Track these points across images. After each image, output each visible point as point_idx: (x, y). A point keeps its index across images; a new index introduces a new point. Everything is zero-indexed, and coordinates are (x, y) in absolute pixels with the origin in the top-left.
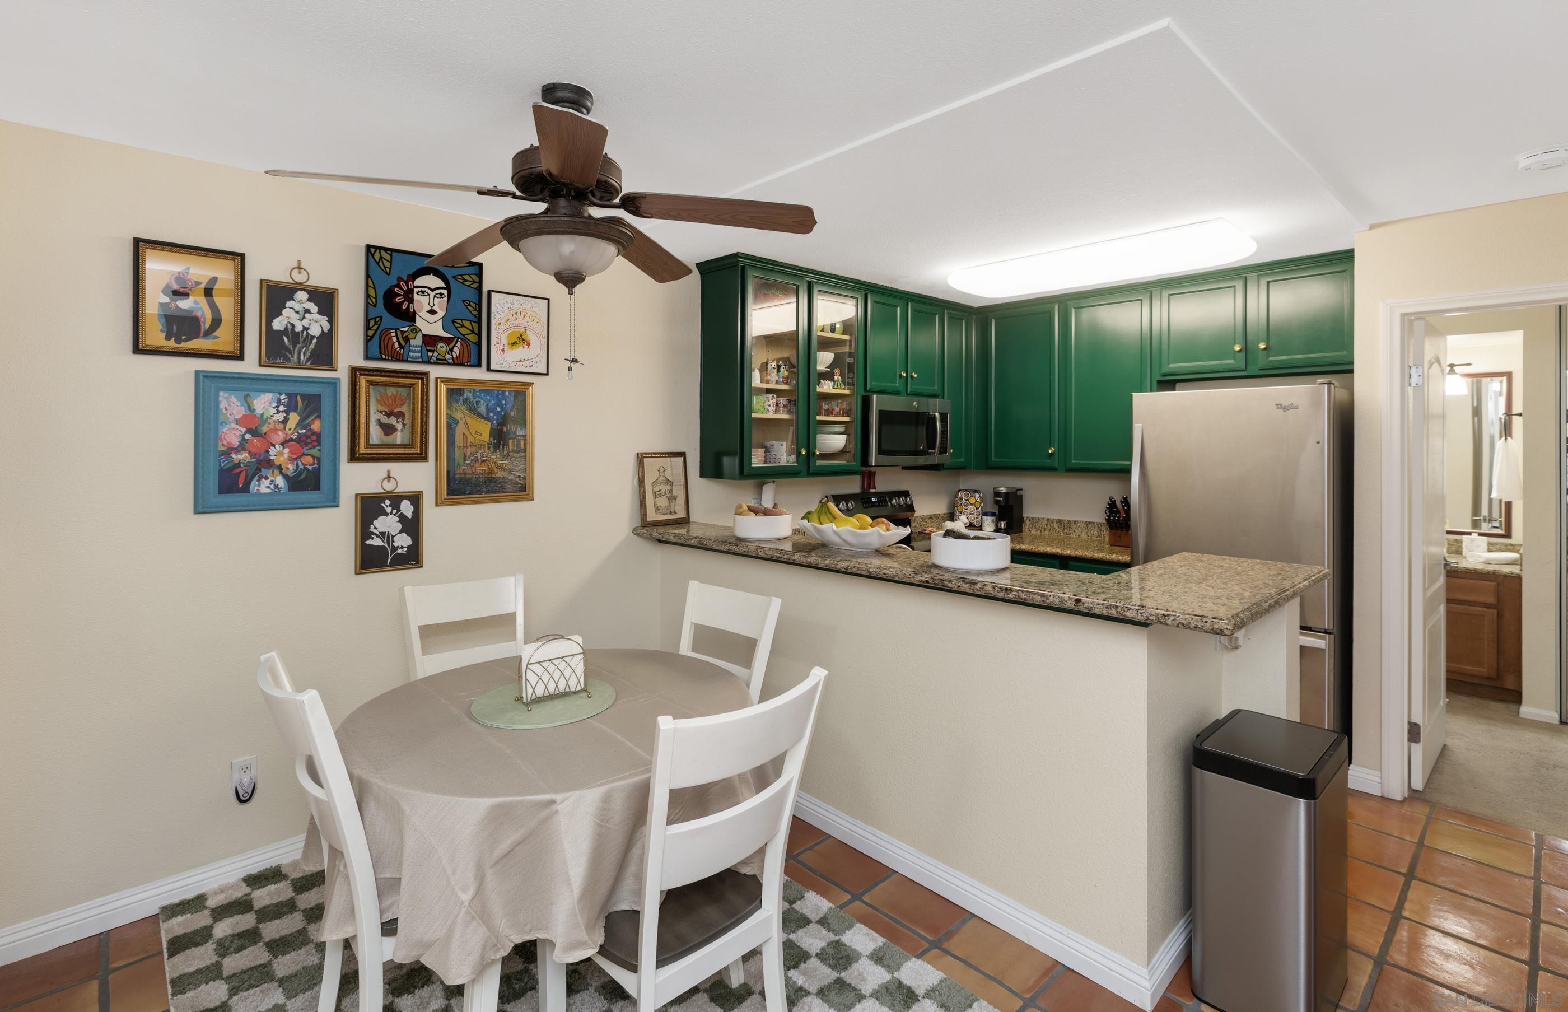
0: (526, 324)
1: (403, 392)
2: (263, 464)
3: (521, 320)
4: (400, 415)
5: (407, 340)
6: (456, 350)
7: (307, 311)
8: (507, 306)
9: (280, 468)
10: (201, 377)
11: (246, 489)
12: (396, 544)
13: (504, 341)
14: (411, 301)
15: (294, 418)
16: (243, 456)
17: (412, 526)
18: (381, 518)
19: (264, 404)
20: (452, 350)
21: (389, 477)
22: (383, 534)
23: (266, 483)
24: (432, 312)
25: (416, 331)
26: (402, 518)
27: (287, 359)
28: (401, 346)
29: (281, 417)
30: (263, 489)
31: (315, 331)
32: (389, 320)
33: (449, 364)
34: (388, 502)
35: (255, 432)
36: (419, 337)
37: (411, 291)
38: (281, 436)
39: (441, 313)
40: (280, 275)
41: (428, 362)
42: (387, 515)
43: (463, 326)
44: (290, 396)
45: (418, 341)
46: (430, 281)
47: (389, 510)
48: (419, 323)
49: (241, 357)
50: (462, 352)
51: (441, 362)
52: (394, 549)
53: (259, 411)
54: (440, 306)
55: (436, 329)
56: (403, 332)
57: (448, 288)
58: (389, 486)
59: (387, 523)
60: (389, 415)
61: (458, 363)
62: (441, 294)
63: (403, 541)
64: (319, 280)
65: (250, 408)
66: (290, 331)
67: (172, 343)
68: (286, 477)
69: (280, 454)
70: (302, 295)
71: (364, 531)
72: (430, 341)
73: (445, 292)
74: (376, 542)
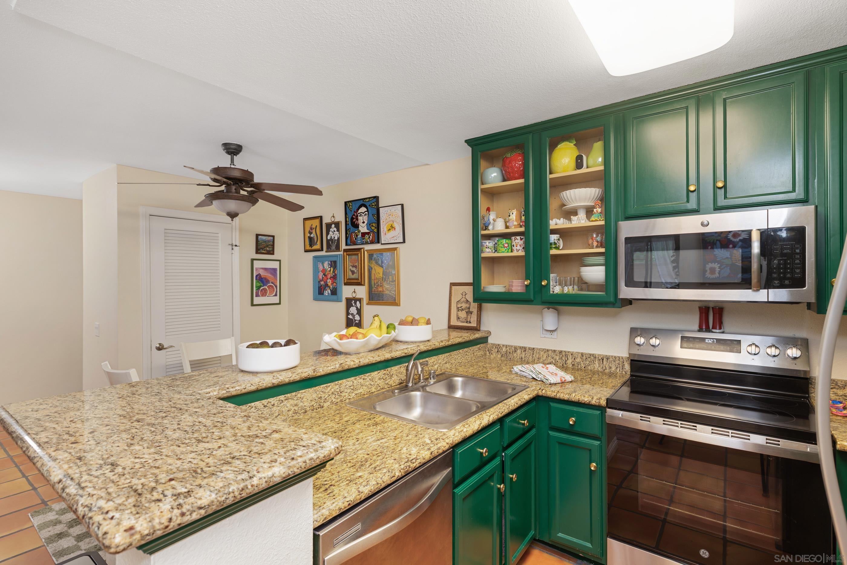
0: (393, 219)
1: (356, 257)
2: (327, 285)
3: (391, 219)
4: (356, 267)
5: (357, 236)
6: (371, 237)
7: (334, 231)
8: (385, 213)
9: (329, 287)
10: (315, 257)
11: (323, 294)
12: (356, 319)
13: (386, 230)
14: (357, 219)
15: (332, 269)
16: (322, 283)
17: (359, 312)
18: (352, 307)
19: (326, 265)
20: (369, 237)
21: (355, 292)
22: (352, 314)
23: (327, 291)
24: (364, 222)
25: (359, 231)
26: (357, 308)
27: (331, 249)
28: (356, 239)
29: (329, 269)
30: (327, 294)
31: (336, 238)
32: (352, 229)
33: (369, 244)
34: (353, 301)
35: (324, 274)
36: (360, 233)
37: (357, 216)
38: (329, 276)
39: (366, 222)
40: (329, 221)
41: (363, 244)
42: (353, 306)
43: (373, 226)
44: (331, 262)
45: (360, 236)
46: (363, 209)
47: (354, 304)
48: (360, 228)
49: (322, 250)
50: (373, 238)
51: (367, 243)
52: (355, 320)
53: (325, 268)
54: (365, 219)
55: (366, 230)
56: (356, 233)
57: (368, 211)
58: (354, 295)
59: (353, 310)
60: (353, 267)
61: (372, 242)
62: (366, 214)
63: (357, 318)
64: (337, 220)
65: (324, 267)
66: (331, 240)
67: (310, 248)
68: (330, 290)
69: (329, 282)
70: (333, 226)
71: (348, 313)
72: (364, 234)
73: (367, 213)
74: (350, 317)
